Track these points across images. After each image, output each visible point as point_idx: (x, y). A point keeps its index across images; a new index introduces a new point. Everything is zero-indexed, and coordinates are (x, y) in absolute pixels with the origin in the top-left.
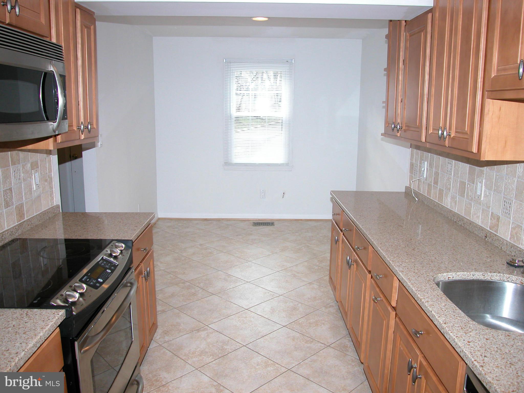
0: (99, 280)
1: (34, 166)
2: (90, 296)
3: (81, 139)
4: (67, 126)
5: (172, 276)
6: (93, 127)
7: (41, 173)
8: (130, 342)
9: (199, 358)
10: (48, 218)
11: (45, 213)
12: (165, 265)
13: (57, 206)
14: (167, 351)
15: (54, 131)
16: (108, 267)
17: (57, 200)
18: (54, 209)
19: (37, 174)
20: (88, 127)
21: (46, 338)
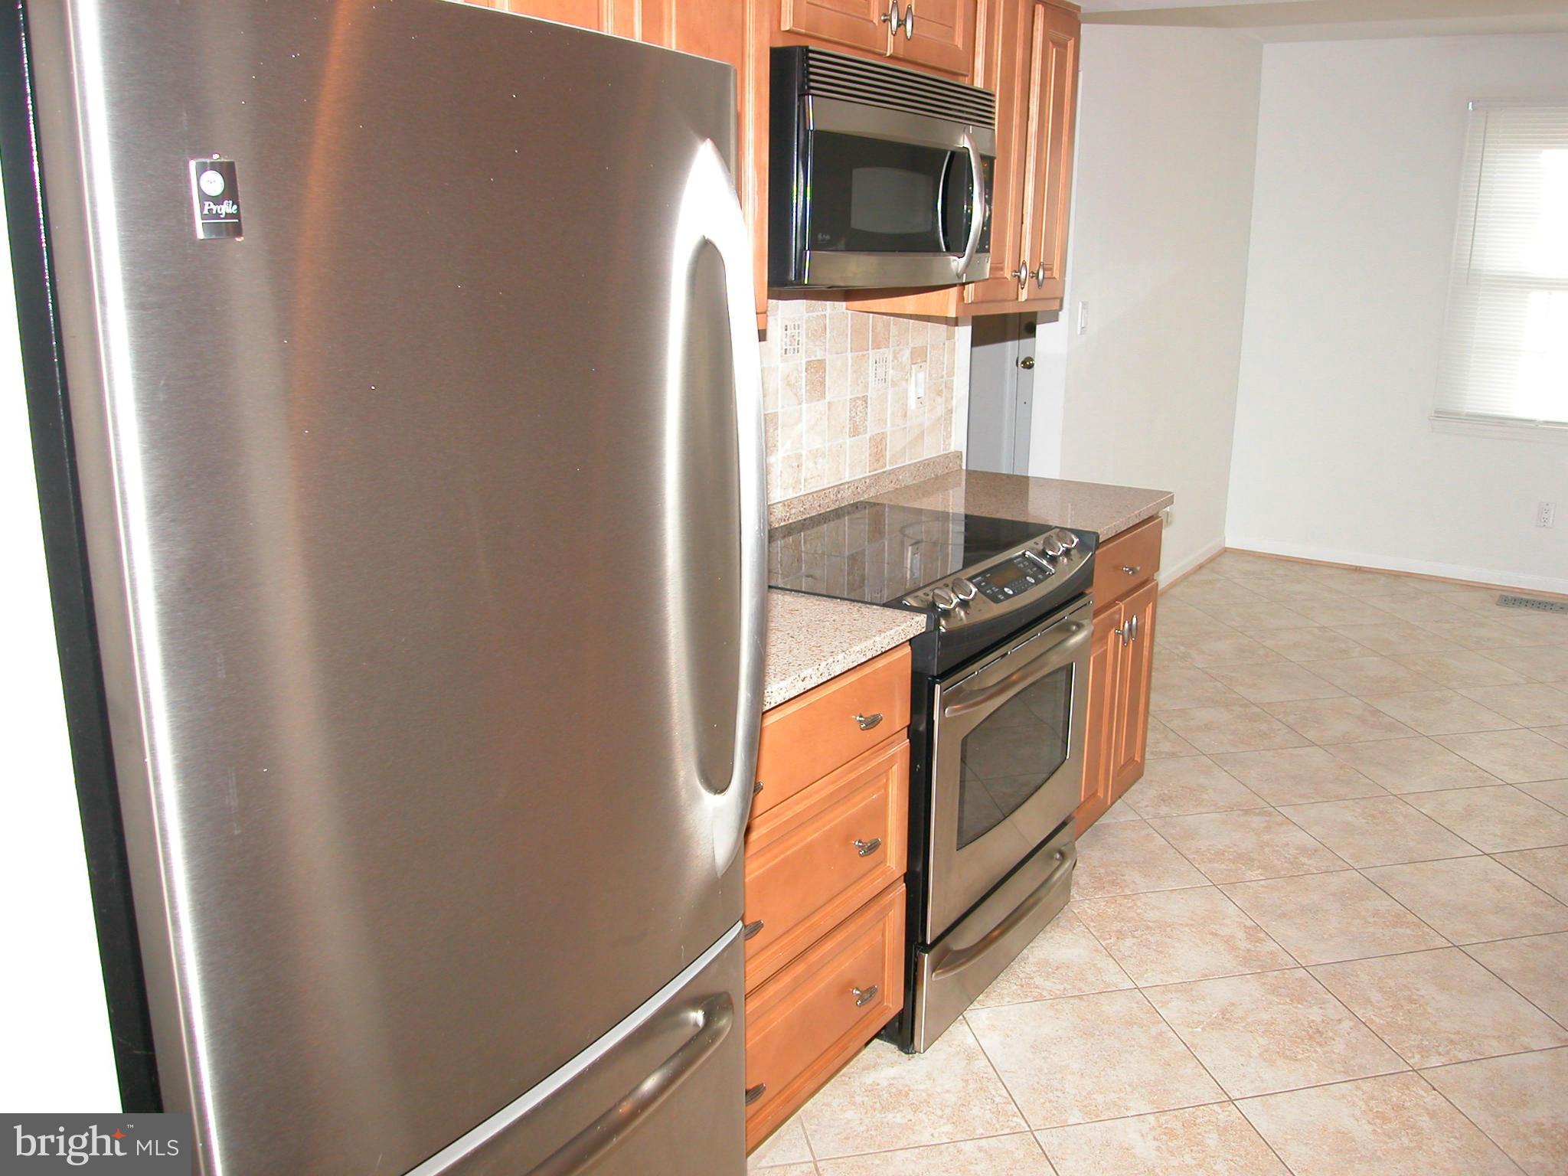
0: (1006, 589)
1: (919, 355)
2: (980, 610)
3: (1020, 300)
4: (988, 266)
5: (1219, 685)
6: (1052, 275)
7: (930, 375)
8: (1059, 760)
9: (1227, 866)
10: (933, 476)
11: (929, 464)
12: (1210, 658)
13: (959, 455)
14: (1156, 835)
15: (959, 276)
16: (1031, 572)
17: (958, 441)
18: (948, 459)
19: (921, 376)
20: (1038, 273)
21: (883, 650)
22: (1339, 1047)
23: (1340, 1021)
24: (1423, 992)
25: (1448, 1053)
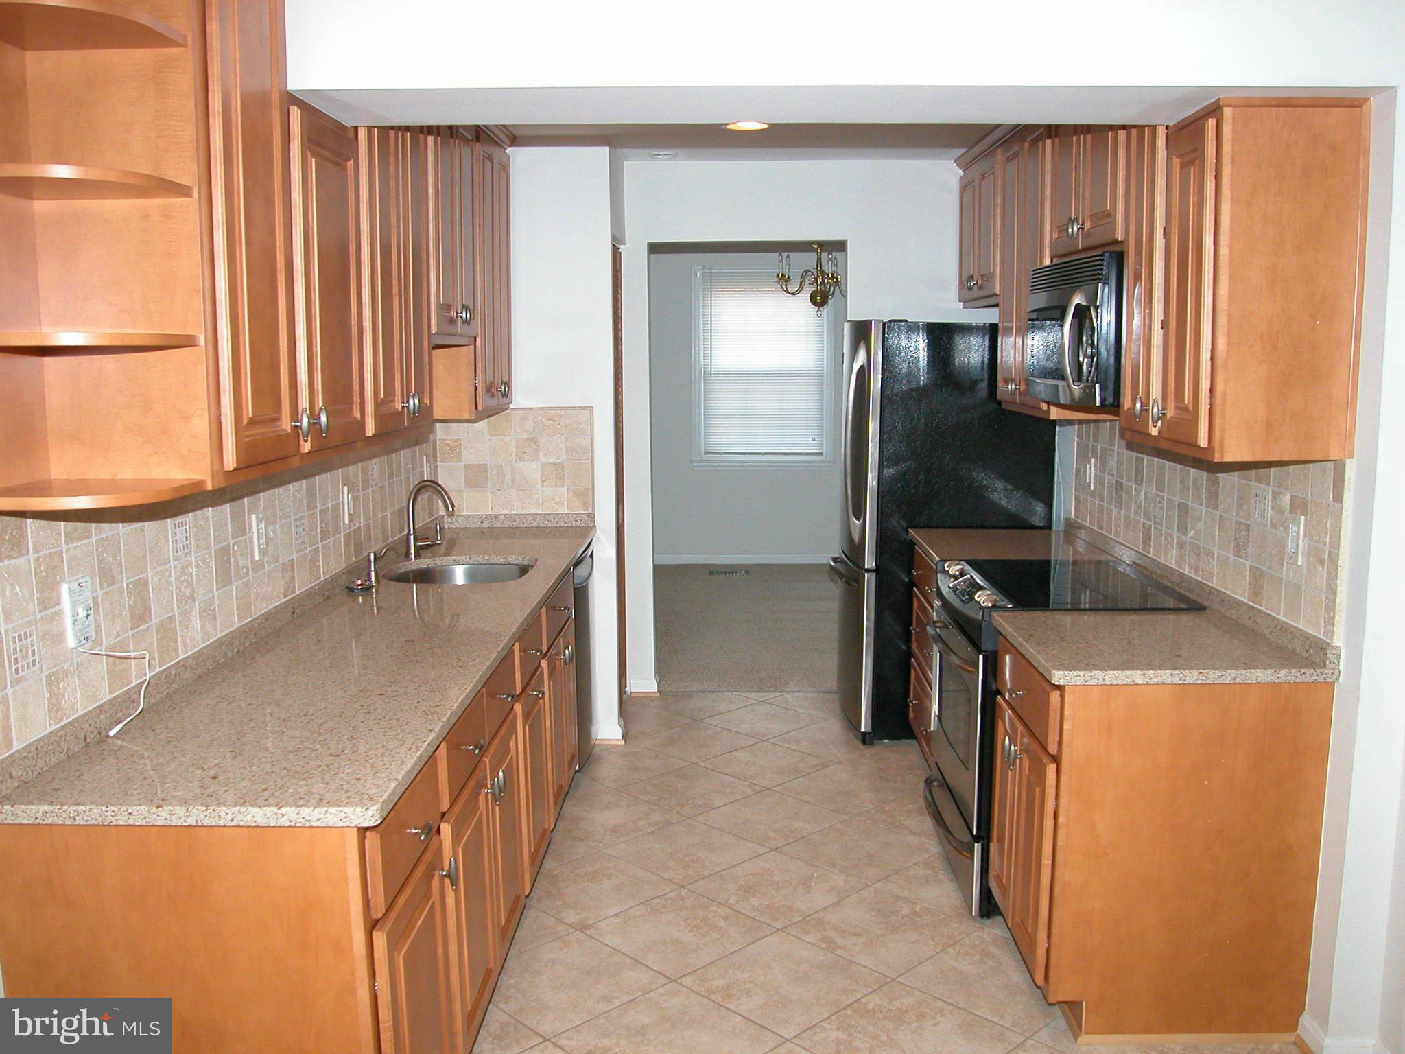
22: (731, 887)
23: (738, 901)
24: (692, 934)
25: (666, 900)
